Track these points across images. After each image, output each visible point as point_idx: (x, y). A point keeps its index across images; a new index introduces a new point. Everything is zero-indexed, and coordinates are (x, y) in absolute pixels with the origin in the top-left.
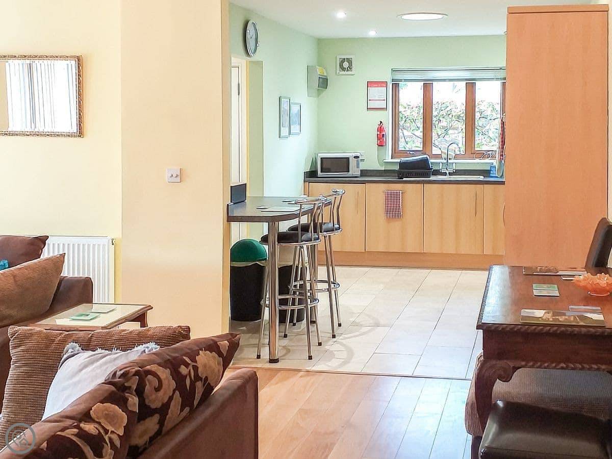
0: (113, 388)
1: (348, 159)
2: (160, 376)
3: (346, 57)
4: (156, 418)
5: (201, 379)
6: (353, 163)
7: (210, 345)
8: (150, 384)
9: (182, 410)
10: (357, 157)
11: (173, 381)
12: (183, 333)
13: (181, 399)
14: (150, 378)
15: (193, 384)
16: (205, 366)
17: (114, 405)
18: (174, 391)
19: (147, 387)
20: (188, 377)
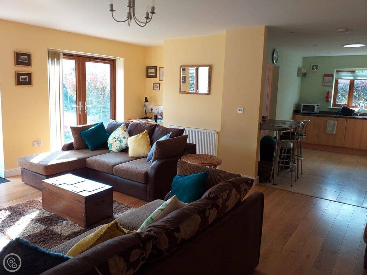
1: (314, 106)
3: (315, 64)
6: (316, 108)
10: (318, 106)
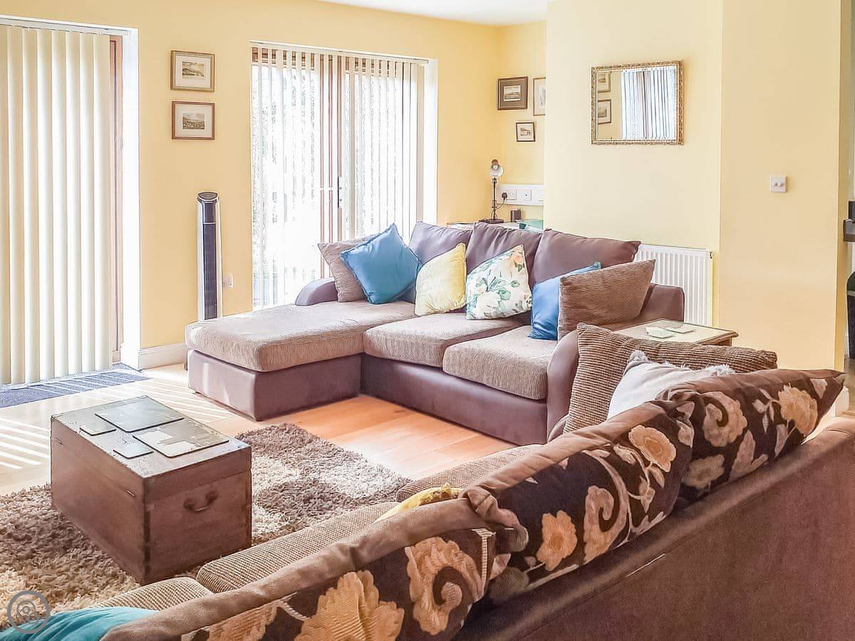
0: (661, 411)
2: (726, 408)
4: (719, 459)
5: (784, 422)
7: (800, 380)
8: (711, 415)
9: (756, 456)
11: (744, 417)
12: (769, 361)
13: (754, 443)
14: (712, 408)
15: (772, 427)
16: (791, 406)
17: (659, 432)
18: (745, 430)
19: (707, 419)
20: (766, 416)
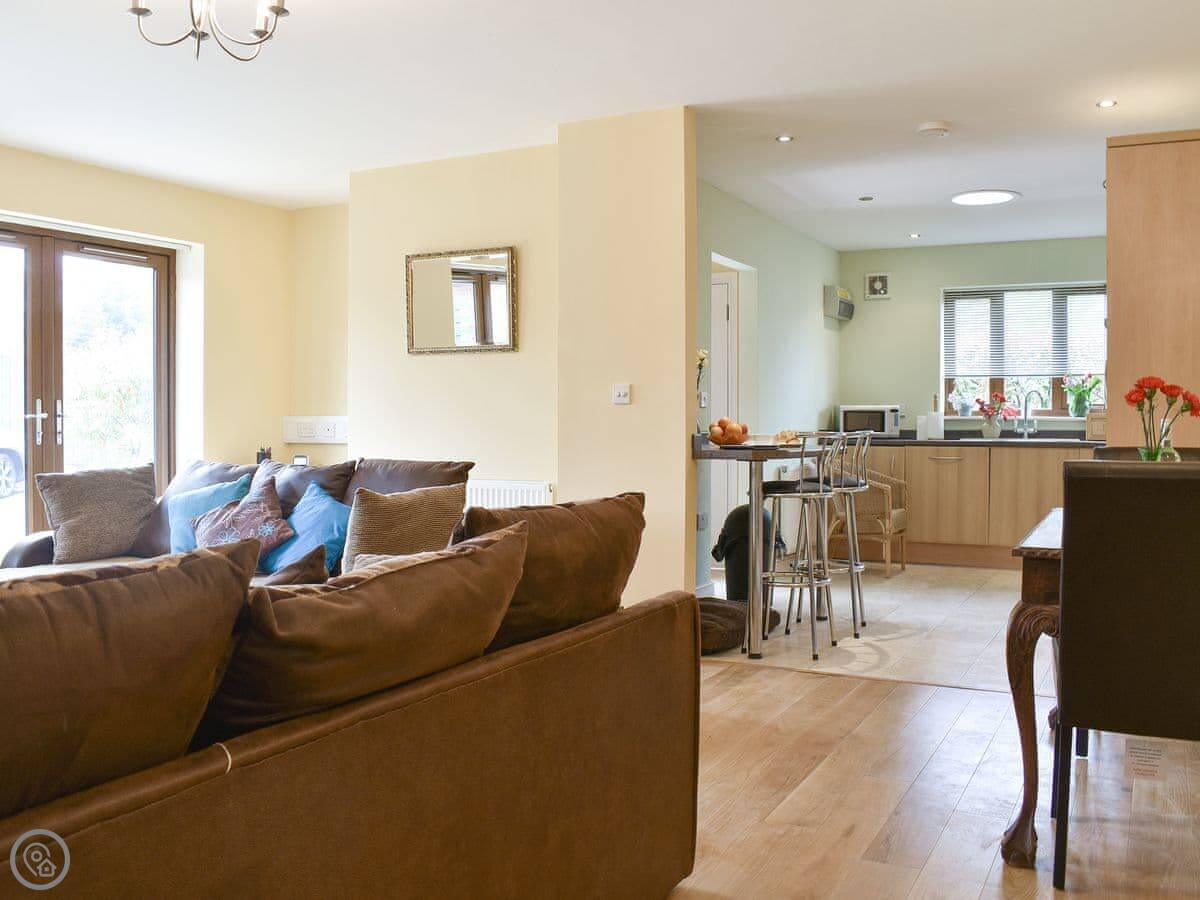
1: (882, 413)
3: (878, 275)
6: (889, 419)
10: (893, 411)
